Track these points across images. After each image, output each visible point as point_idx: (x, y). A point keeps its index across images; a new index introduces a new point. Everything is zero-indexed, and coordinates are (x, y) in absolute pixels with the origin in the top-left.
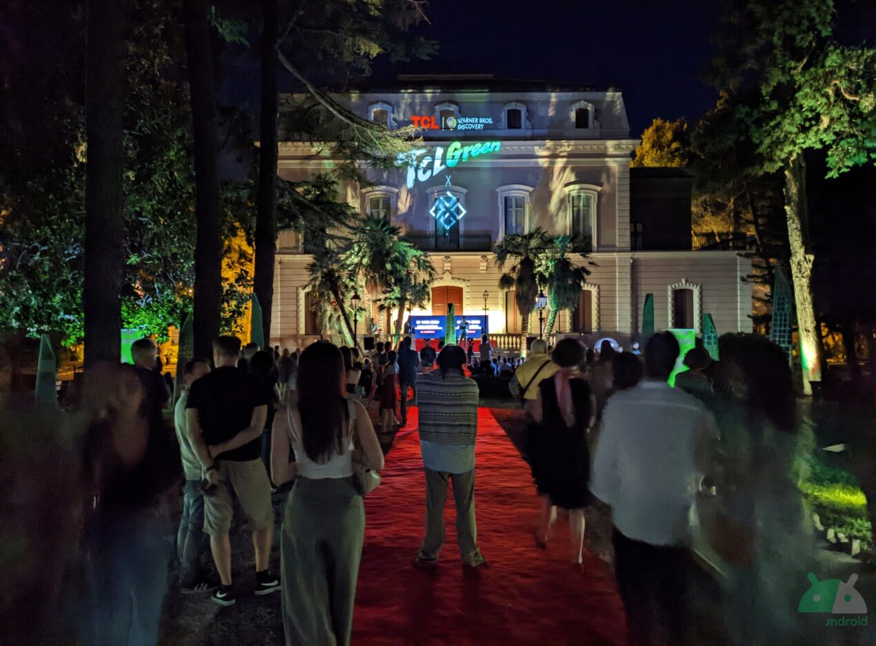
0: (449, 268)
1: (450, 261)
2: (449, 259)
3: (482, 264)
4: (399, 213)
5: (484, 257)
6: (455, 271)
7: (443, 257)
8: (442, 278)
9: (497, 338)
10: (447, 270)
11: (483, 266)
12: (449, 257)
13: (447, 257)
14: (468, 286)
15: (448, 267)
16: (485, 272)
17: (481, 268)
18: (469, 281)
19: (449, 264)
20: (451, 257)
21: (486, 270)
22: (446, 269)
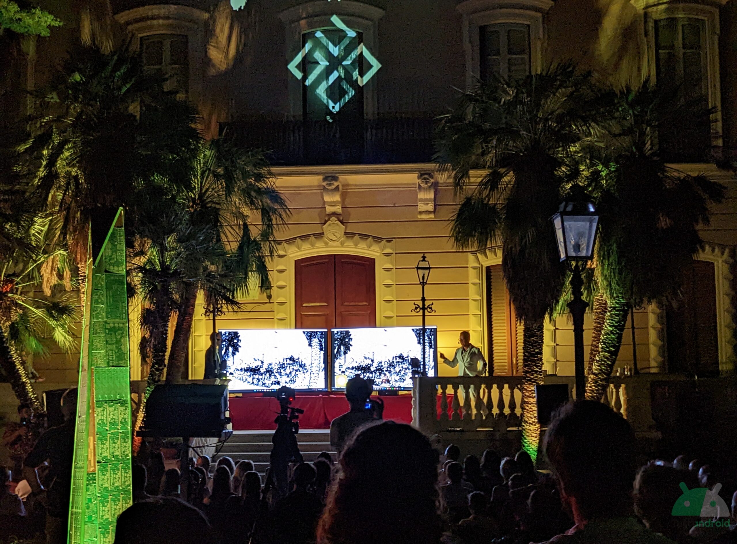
0: (338, 209)
1: (337, 188)
2: (336, 184)
3: (422, 195)
4: (212, 72)
5: (424, 175)
6: (355, 215)
7: (321, 177)
8: (319, 236)
9: (456, 388)
10: (334, 214)
11: (426, 201)
12: (335, 179)
13: (331, 178)
14: (388, 255)
15: (333, 204)
16: (432, 216)
17: (422, 207)
18: (389, 240)
19: (337, 198)
20: (341, 177)
21: (434, 212)
22: (329, 209)
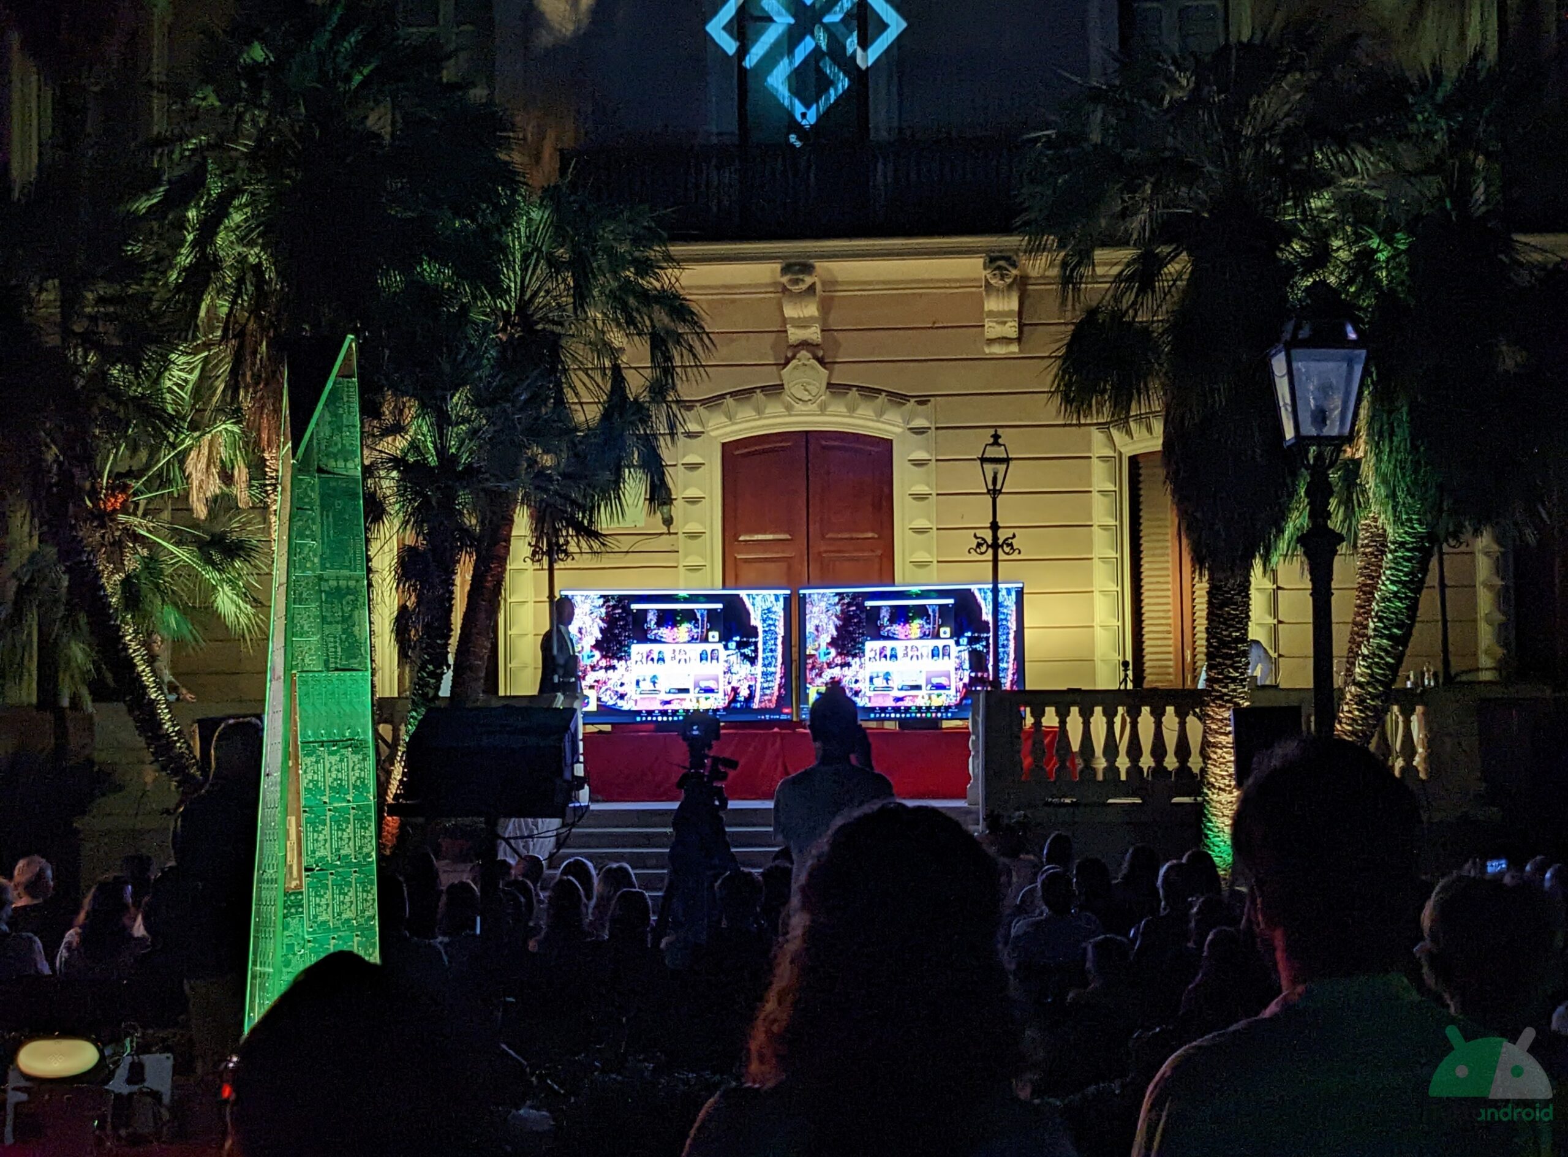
0: (813, 333)
1: (812, 288)
2: (809, 280)
3: (992, 304)
4: (545, 40)
5: (997, 261)
6: (849, 348)
7: (777, 266)
8: (775, 390)
9: (1063, 715)
10: (804, 344)
11: (1000, 317)
12: (807, 269)
13: (798, 267)
14: (919, 431)
15: (803, 323)
16: (1014, 348)
17: (993, 330)
18: (923, 401)
19: (811, 310)
20: (819, 265)
21: (1019, 340)
22: (795, 335)
